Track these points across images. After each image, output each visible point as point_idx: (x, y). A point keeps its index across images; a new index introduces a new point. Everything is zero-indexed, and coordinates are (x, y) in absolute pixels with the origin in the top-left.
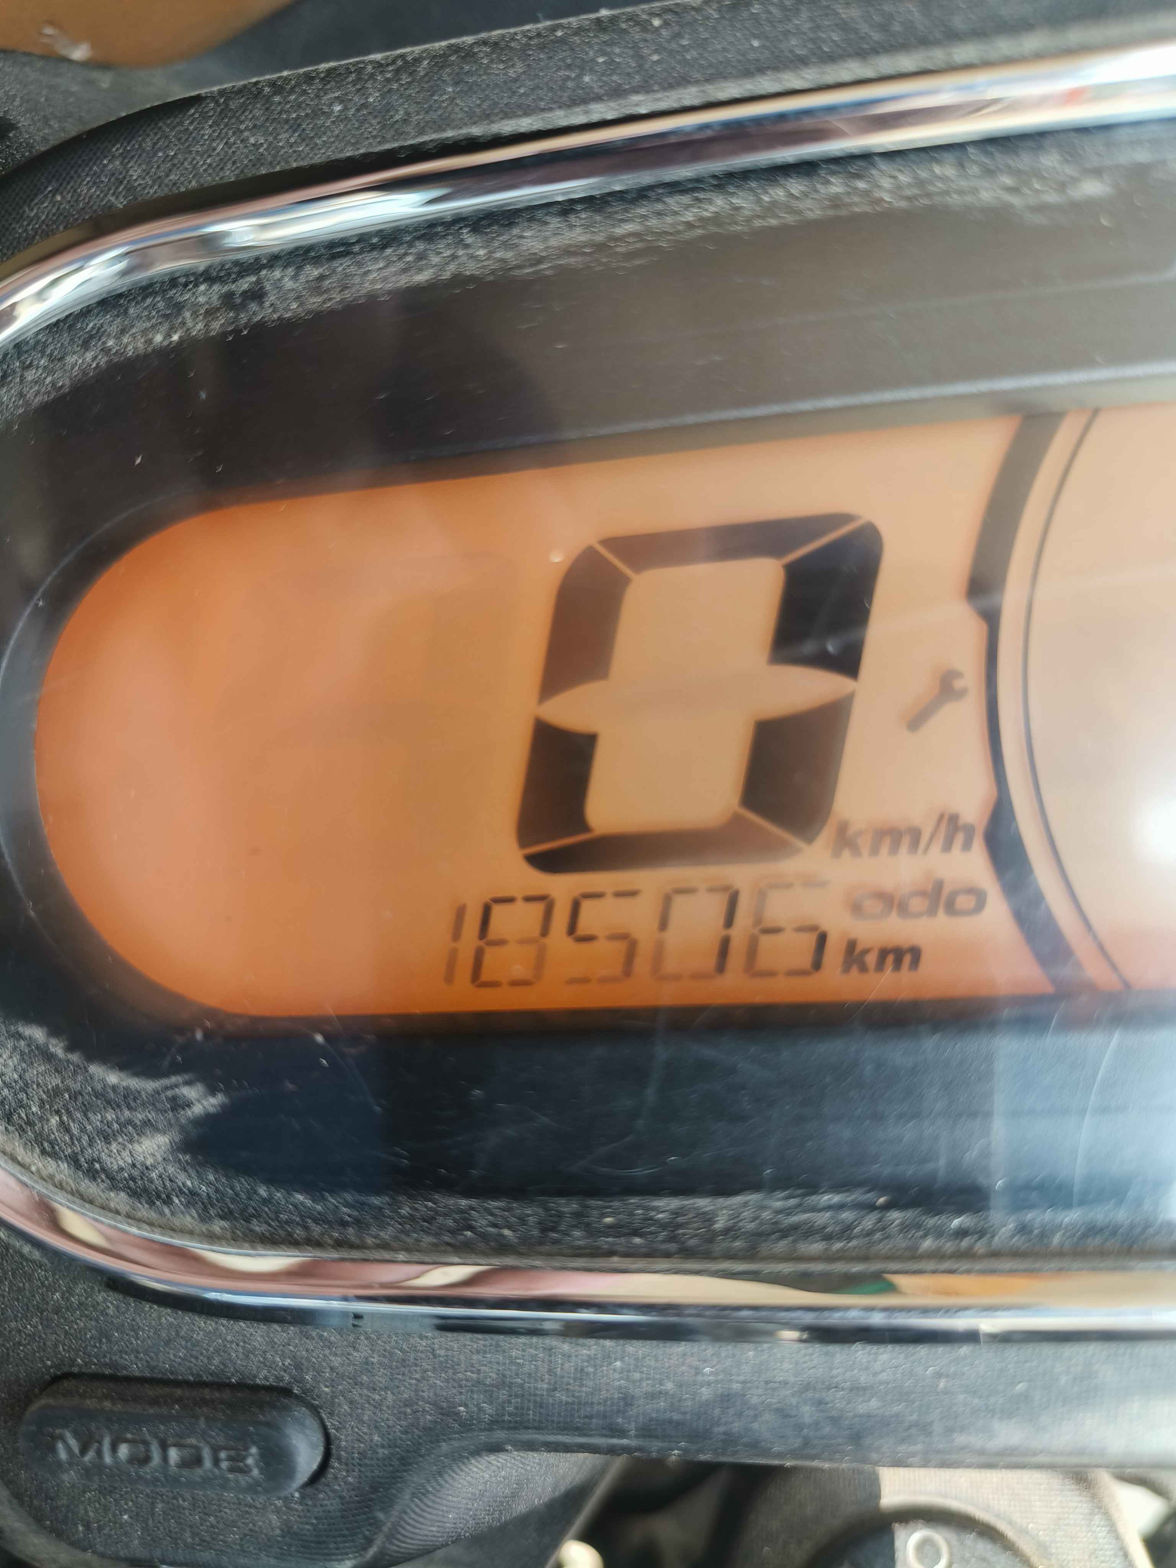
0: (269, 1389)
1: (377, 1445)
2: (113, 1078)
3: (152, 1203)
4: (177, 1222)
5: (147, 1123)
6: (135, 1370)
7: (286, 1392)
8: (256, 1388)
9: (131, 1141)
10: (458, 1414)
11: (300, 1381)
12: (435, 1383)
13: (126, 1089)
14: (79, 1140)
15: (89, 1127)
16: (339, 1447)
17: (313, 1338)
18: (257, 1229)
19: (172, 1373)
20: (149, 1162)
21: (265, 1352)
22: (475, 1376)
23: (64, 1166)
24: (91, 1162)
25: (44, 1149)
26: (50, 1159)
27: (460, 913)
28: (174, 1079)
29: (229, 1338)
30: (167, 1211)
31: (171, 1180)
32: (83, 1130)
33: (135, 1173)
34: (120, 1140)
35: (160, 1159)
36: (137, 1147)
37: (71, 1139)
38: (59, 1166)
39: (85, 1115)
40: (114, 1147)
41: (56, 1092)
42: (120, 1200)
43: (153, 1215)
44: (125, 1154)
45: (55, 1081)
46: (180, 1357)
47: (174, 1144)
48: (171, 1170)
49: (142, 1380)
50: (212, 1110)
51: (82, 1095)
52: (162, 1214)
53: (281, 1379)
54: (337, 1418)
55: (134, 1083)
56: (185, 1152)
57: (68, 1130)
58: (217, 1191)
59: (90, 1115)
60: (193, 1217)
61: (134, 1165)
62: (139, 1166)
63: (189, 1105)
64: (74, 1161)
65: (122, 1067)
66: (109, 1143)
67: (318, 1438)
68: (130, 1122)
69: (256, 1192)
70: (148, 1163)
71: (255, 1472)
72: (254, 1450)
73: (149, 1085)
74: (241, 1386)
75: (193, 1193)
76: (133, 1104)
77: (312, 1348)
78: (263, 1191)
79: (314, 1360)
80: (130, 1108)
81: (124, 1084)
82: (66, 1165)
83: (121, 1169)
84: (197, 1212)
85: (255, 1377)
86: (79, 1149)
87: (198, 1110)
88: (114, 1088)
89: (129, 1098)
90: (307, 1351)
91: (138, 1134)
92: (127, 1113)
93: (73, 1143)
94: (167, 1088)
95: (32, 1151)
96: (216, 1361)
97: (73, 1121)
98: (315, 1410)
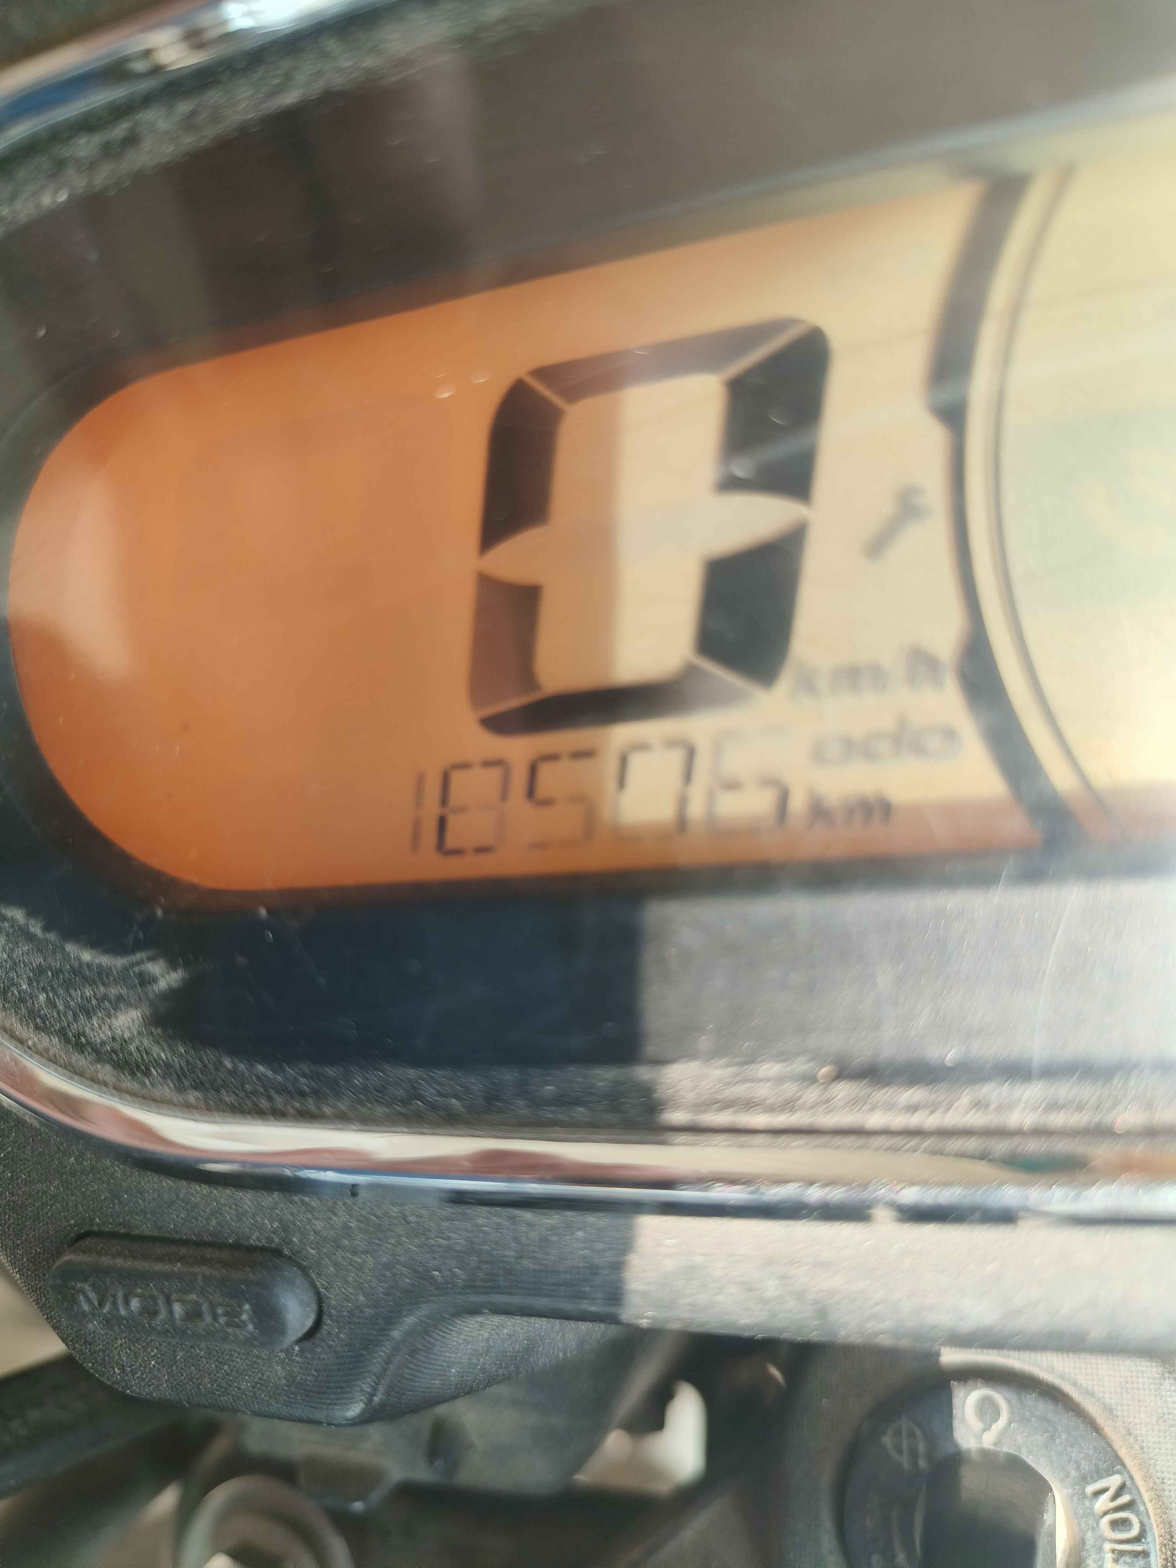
0: (263, 1249)
1: (362, 1305)
2: (87, 956)
3: (133, 1074)
4: (157, 1093)
5: (120, 998)
6: (147, 1229)
7: (277, 1253)
8: (252, 1249)
9: (109, 1016)
10: (432, 1277)
11: (288, 1242)
12: (409, 1248)
13: (100, 966)
14: (65, 1016)
15: (72, 1003)
16: (329, 1305)
17: (296, 1203)
18: (227, 1099)
19: (177, 1233)
20: (127, 1035)
21: (255, 1215)
22: (445, 1242)
23: (56, 1040)
24: (78, 1035)
25: (37, 1024)
26: (43, 1034)
27: (420, 780)
28: (138, 956)
29: (222, 1201)
30: (147, 1082)
31: (147, 1053)
32: (67, 1006)
33: (116, 1046)
34: (100, 1015)
35: (135, 1032)
36: (114, 1021)
37: (58, 1014)
38: (51, 1040)
39: (67, 991)
40: (95, 1021)
41: (40, 971)
42: (106, 1071)
43: (135, 1086)
44: (106, 1028)
45: (38, 960)
46: (182, 1218)
47: (145, 1018)
48: (146, 1043)
49: (153, 1239)
50: (174, 985)
51: (62, 973)
52: (143, 1085)
53: (270, 1240)
54: (325, 1278)
55: (105, 960)
56: (156, 1026)
57: (55, 1006)
58: (187, 1062)
59: (72, 992)
60: (170, 1088)
61: (114, 1039)
62: (119, 1039)
63: (155, 980)
64: (63, 1034)
65: (93, 945)
66: (91, 1018)
67: (308, 1296)
68: (105, 998)
69: (221, 1063)
70: (126, 1037)
71: (250, 1327)
72: (247, 1307)
73: (119, 962)
74: (236, 1247)
75: (168, 1065)
76: (106, 980)
77: (296, 1212)
78: (228, 1063)
79: (299, 1223)
80: (104, 985)
81: (97, 961)
82: (57, 1039)
83: (103, 1043)
84: (173, 1083)
85: (248, 1238)
86: (66, 1024)
87: (162, 985)
88: (89, 965)
89: (102, 975)
90: (292, 1214)
91: (114, 1009)
92: (102, 989)
93: (60, 1017)
94: (133, 965)
95: (28, 1025)
96: (214, 1222)
97: (59, 998)
98: (304, 1271)
